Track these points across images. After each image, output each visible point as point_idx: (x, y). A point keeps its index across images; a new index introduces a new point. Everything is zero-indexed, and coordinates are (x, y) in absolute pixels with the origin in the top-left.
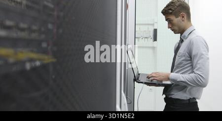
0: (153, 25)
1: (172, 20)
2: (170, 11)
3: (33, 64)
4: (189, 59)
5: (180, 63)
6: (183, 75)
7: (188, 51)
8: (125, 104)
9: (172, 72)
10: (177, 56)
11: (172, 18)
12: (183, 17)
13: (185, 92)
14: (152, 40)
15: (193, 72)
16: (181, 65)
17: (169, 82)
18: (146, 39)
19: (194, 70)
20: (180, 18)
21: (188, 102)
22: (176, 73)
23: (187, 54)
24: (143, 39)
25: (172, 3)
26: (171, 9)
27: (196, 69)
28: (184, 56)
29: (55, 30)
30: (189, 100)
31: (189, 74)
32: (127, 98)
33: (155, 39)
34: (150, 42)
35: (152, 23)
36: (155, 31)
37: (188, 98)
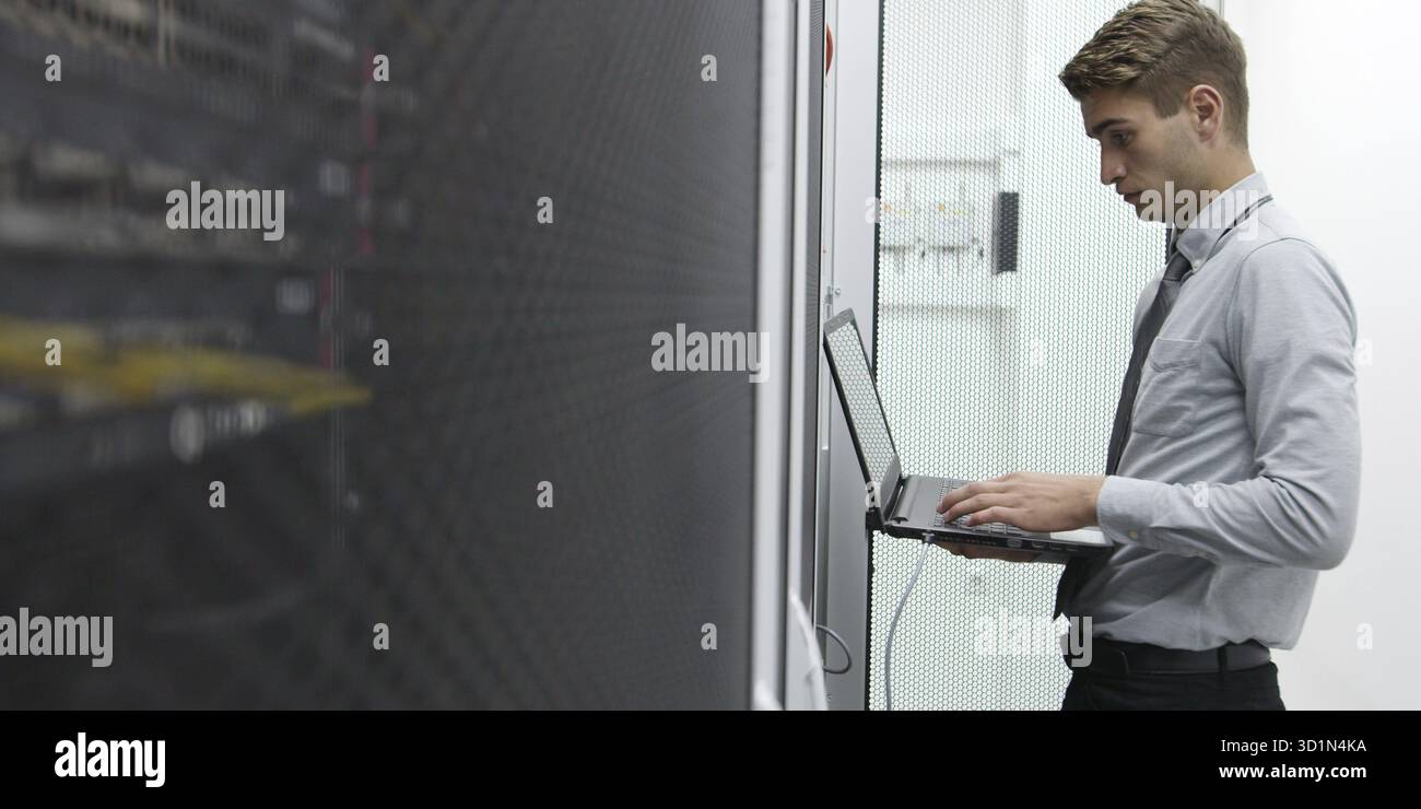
0: (993, 166)
1: (1133, 133)
2: (1126, 71)
3: (224, 421)
4: (1227, 384)
5: (1167, 414)
6: (1186, 490)
7: (1221, 338)
8: (809, 679)
9: (1112, 468)
10: (1147, 369)
11: (1137, 113)
12: (1206, 111)
13: (1198, 599)
14: (986, 264)
15: (1255, 470)
16: (1174, 427)
17: (1091, 536)
18: (948, 261)
19: (1267, 459)
20: (1185, 119)
21: (1214, 664)
22: (1140, 475)
23: (1213, 352)
24: (931, 256)
25: (1138, 17)
26: (1128, 60)
27: (1278, 449)
28: (1195, 365)
29: (365, 207)
30: (1221, 651)
31: (1229, 480)
32: (822, 636)
33: (1006, 256)
34: (975, 276)
35: (986, 154)
36: (1008, 207)
37: (1216, 644)
